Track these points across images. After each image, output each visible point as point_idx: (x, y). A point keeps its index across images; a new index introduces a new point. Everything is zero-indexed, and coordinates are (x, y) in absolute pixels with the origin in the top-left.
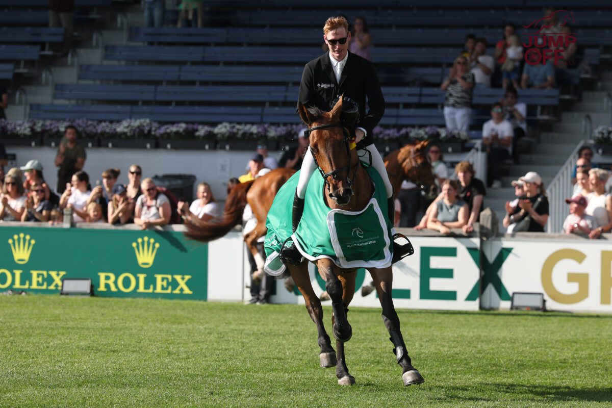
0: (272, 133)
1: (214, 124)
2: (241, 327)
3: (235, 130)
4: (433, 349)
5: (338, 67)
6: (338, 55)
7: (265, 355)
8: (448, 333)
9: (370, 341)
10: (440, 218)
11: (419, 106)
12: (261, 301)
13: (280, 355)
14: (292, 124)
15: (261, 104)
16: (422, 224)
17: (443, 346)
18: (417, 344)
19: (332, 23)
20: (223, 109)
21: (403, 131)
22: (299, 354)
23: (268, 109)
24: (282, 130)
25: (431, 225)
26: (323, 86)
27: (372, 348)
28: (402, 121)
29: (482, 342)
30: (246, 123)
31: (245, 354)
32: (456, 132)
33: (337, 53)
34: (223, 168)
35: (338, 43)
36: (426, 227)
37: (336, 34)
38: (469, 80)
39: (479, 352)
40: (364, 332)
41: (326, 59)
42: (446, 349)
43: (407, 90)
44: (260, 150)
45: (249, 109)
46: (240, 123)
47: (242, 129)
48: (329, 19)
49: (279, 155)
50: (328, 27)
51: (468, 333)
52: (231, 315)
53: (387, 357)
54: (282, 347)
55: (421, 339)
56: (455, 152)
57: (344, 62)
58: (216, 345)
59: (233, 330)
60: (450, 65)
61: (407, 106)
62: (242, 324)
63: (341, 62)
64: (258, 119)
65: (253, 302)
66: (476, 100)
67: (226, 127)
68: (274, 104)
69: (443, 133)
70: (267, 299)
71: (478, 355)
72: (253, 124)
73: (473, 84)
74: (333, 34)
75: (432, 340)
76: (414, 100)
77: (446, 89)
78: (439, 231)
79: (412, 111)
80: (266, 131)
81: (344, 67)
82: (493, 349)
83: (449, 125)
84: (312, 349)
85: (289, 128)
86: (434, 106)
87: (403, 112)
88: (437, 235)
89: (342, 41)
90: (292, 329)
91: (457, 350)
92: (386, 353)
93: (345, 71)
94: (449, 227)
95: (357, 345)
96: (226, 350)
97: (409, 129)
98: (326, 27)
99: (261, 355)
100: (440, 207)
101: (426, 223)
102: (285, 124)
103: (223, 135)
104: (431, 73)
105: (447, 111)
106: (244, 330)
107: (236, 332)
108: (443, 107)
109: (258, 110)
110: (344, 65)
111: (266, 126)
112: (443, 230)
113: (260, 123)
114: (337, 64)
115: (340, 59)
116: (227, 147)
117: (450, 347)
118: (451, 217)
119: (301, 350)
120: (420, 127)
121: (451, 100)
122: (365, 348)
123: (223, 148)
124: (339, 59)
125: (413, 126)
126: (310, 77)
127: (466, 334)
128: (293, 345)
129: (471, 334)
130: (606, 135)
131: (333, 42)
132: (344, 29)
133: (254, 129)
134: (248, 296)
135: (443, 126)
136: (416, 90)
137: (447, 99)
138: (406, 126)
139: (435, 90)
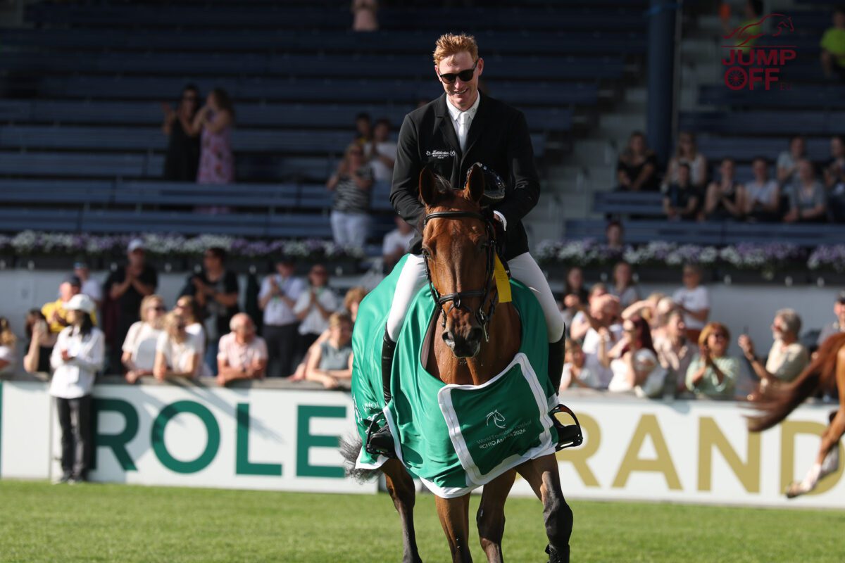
0: (94, 246)
1: (12, 233)
2: (47, 515)
3: (41, 242)
4: (312, 546)
5: (461, 121)
6: (459, 100)
7: (80, 553)
8: (334, 525)
9: (226, 535)
10: (325, 365)
11: (297, 210)
12: (76, 479)
13: (102, 554)
14: (120, 234)
15: (78, 206)
16: (299, 373)
17: (327, 542)
18: (291, 540)
19: (448, 43)
20: (25, 213)
21: (275, 245)
22: (127, 553)
23: (87, 213)
24: (106, 242)
25: (312, 375)
26: (435, 153)
27: (228, 545)
28: (274, 232)
29: (380, 536)
30: (57, 232)
31: (52, 552)
32: (346, 247)
33: (459, 97)
34: (25, 294)
35: (458, 79)
36: (304, 377)
37: (454, 63)
38: (367, 177)
39: (376, 551)
40: (218, 522)
41: (442, 107)
42: (330, 546)
43: (280, 189)
44: (79, 269)
45: (61, 213)
46: (48, 232)
47: (51, 240)
48: (443, 38)
49: (102, 277)
50: (442, 51)
51: (361, 524)
52: (32, 499)
53: (249, 558)
54: (103, 543)
55: (296, 532)
56: (347, 274)
57: (471, 113)
58: (11, 540)
59: (35, 520)
60: (340, 155)
61: (281, 210)
62: (49, 511)
63: (465, 113)
64: (73, 226)
65: (64, 480)
66: (377, 204)
67: (28, 237)
68: (96, 206)
69: (330, 248)
70: (84, 476)
71: (374, 555)
72: (66, 232)
73: (372, 182)
74: (449, 64)
75: (311, 534)
76: (290, 202)
77: (334, 188)
78: (321, 384)
79: (287, 218)
80: (84, 243)
81: (473, 121)
82: (395, 546)
83: (339, 237)
84: (145, 546)
85: (116, 239)
86: (316, 211)
87: (275, 218)
88: (319, 388)
89: (465, 75)
90: (118, 518)
91: (345, 548)
92: (247, 550)
93: (473, 128)
94: (336, 378)
95: (207, 540)
96: (25, 546)
97: (283, 243)
98: (439, 51)
99: (74, 554)
100: (325, 350)
101: (305, 372)
102: (111, 234)
103: (25, 248)
104: (313, 166)
105: (336, 218)
106: (50, 519)
107: (39, 522)
108: (329, 212)
109: (74, 214)
110: (472, 118)
111: (85, 236)
112: (328, 382)
113: (77, 232)
114: (459, 117)
115: (464, 109)
116: (31, 265)
117: (336, 544)
118: (340, 364)
119: (130, 547)
120: (299, 239)
121: (342, 204)
122: (219, 545)
123: (25, 266)
124: (464, 106)
125: (288, 238)
126: (412, 138)
127: (358, 525)
128: (119, 540)
129: (366, 526)
130: (552, 253)
131: (450, 77)
132: (469, 54)
133: (68, 241)
134: (58, 471)
135: (330, 238)
136: (292, 189)
137: (335, 202)
138: (279, 238)
139: (318, 190)
